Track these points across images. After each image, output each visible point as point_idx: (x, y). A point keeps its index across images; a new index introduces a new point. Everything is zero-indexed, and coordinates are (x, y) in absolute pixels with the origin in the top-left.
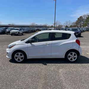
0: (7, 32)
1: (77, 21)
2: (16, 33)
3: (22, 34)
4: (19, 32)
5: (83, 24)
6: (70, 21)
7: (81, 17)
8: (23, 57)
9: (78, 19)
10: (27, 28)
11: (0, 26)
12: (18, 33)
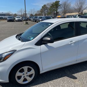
5: (47, 13)
6: (34, 9)
7: (45, 5)
8: (34, 73)
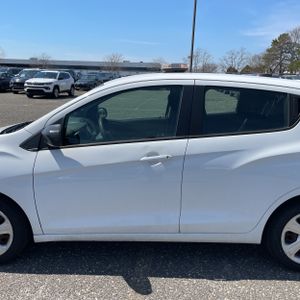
0: (15, 83)
1: (268, 50)
2: (47, 88)
3: (69, 92)
4: (57, 87)
5: (289, 63)
6: (242, 50)
8: (11, 232)
9: (275, 42)
10: (90, 71)
11: (2, 65)
12: (52, 87)
